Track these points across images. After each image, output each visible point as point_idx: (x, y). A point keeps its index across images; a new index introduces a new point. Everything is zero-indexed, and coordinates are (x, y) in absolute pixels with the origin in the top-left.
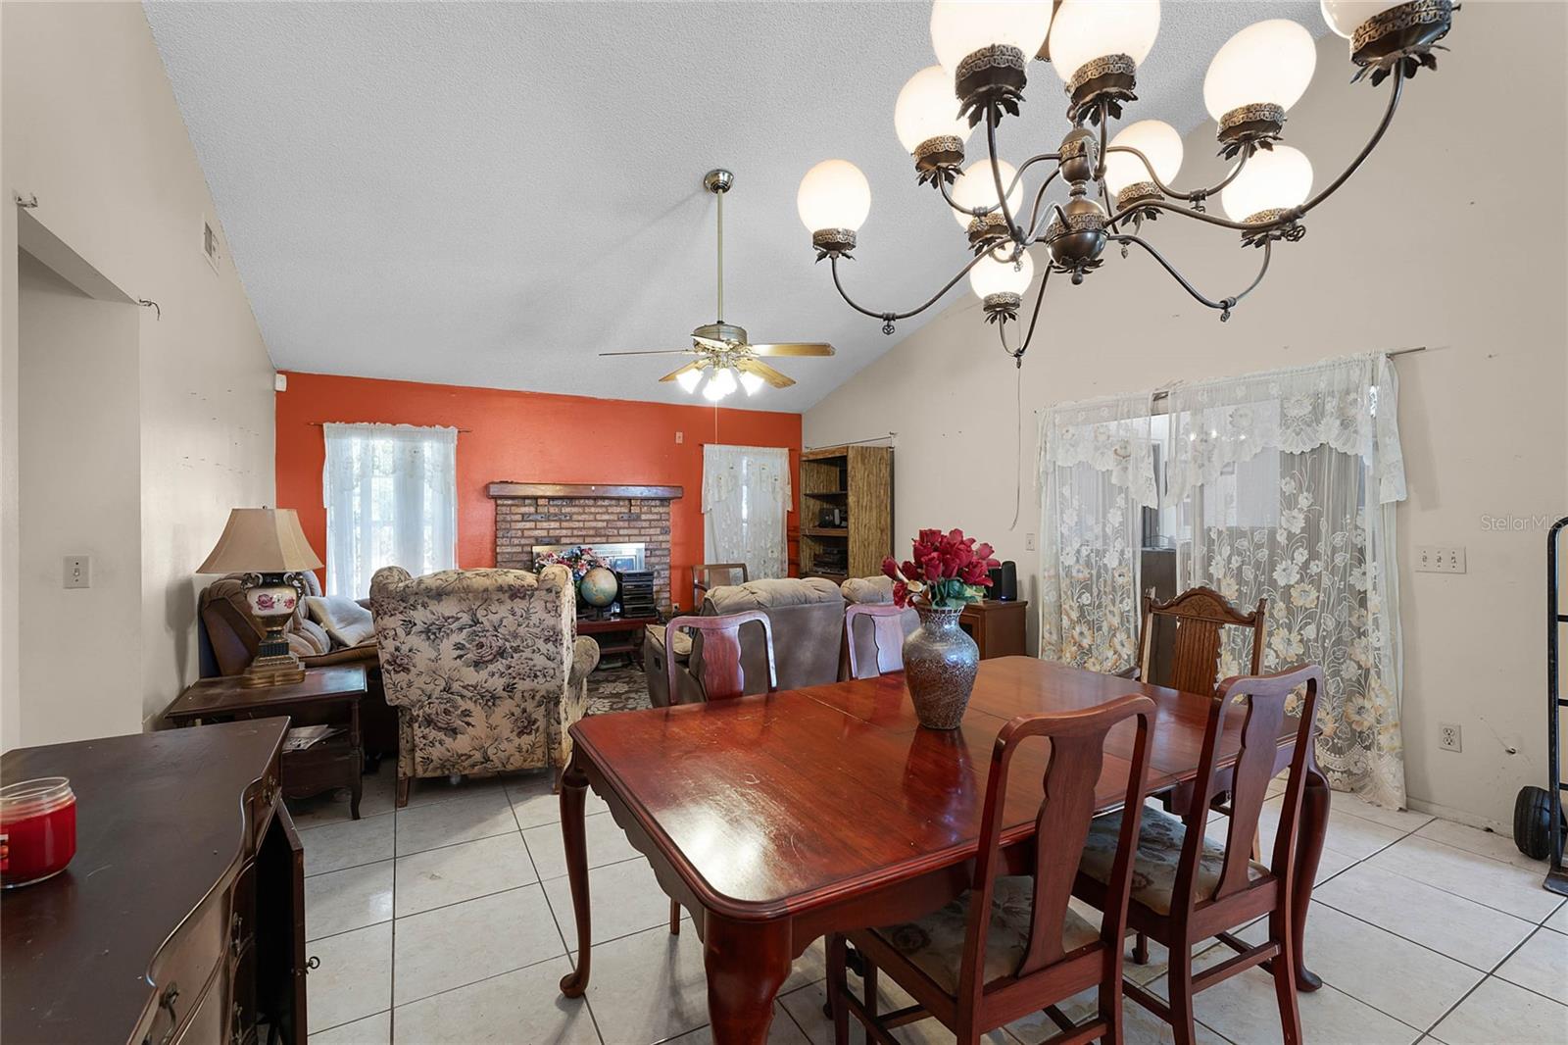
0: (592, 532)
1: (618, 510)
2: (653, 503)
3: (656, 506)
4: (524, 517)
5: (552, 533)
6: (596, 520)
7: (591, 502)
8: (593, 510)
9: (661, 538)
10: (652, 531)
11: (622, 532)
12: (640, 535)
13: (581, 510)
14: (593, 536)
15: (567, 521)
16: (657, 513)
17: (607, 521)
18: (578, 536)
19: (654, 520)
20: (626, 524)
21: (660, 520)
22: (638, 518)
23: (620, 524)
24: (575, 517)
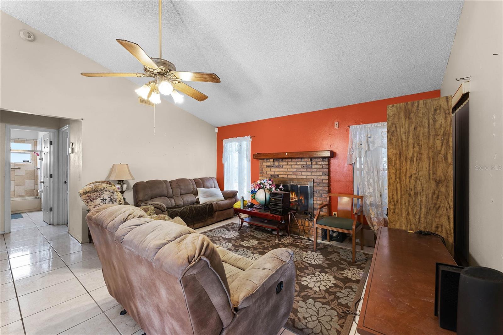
0: (291, 173)
1: (302, 163)
2: (319, 160)
3: (320, 161)
4: (268, 167)
5: (276, 173)
6: (292, 168)
7: (290, 160)
8: (291, 163)
9: (323, 177)
10: (318, 174)
11: (303, 173)
12: (312, 175)
13: (286, 163)
14: (292, 175)
15: (281, 168)
16: (320, 165)
17: (297, 168)
18: (285, 175)
19: (319, 168)
20: (305, 170)
21: (322, 168)
22: (311, 167)
23: (303, 170)
24: (284, 167)
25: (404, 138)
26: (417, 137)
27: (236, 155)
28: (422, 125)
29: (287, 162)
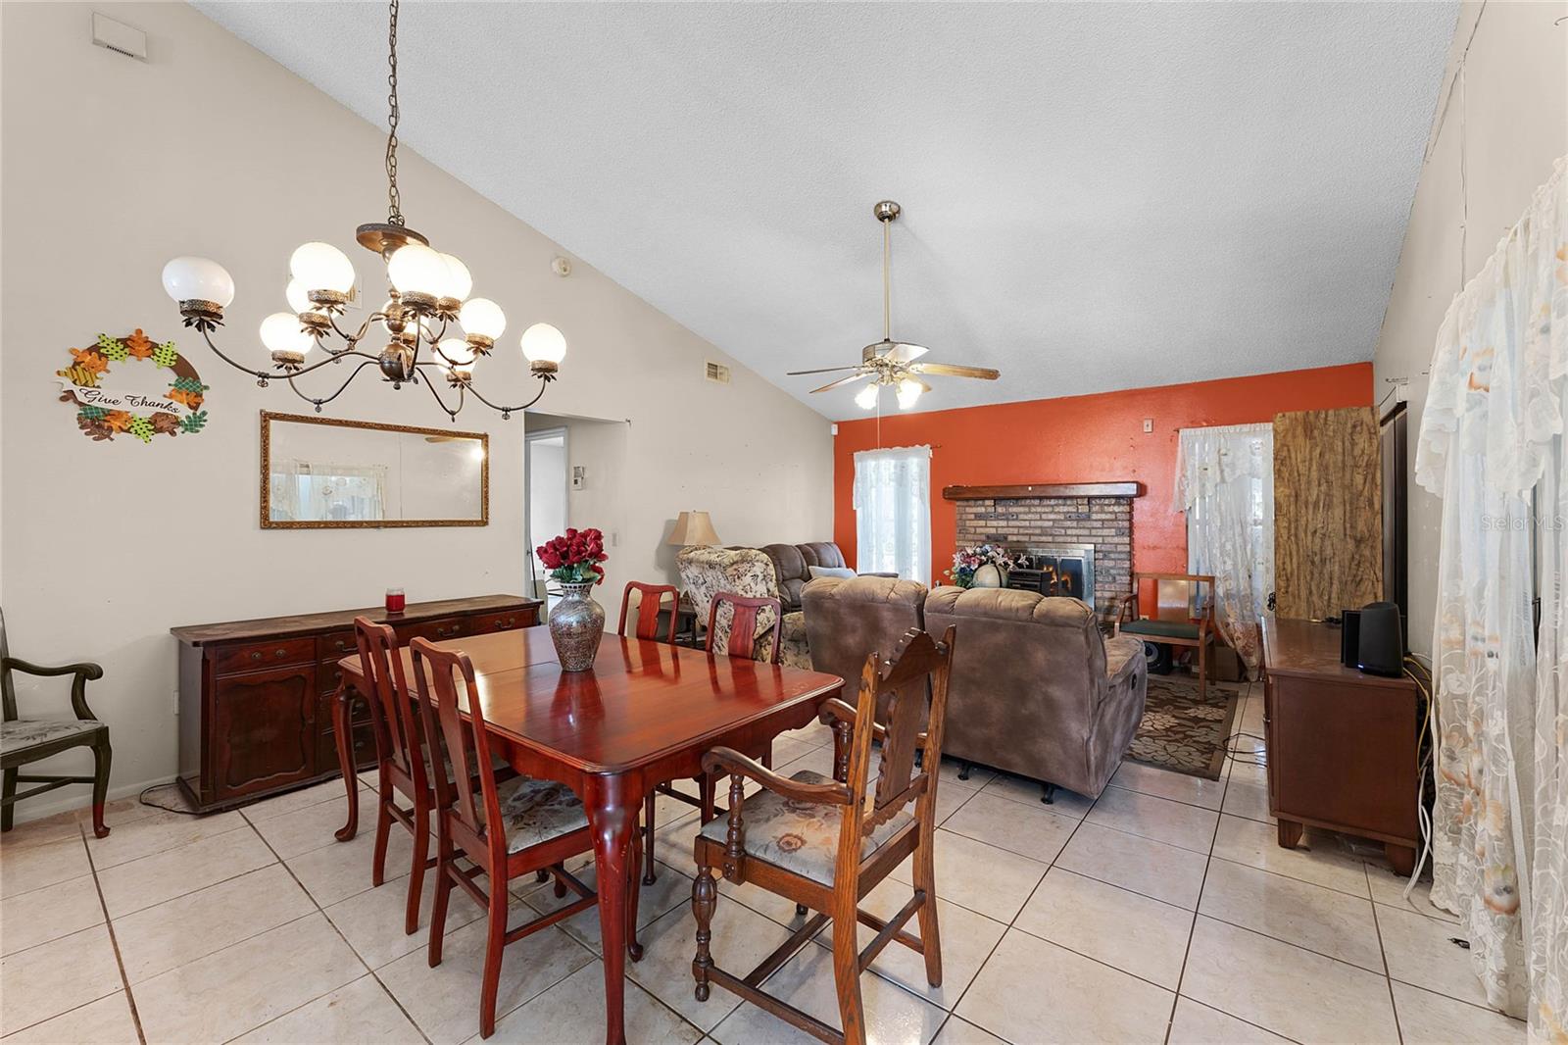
0: (1038, 531)
1: (1066, 509)
2: (1107, 502)
3: (1110, 505)
4: (978, 517)
5: (1000, 531)
6: (1041, 519)
7: (1037, 502)
8: (1039, 509)
9: (1116, 540)
10: (1106, 532)
11: (1069, 532)
12: (1090, 536)
13: (1027, 509)
14: (1040, 535)
15: (1013, 520)
16: (1110, 513)
17: (1054, 520)
18: (1023, 535)
19: (1108, 520)
20: (1075, 524)
21: (1116, 519)
22: (1088, 518)
23: (1069, 523)
24: (1021, 517)
25: (1303, 469)
26: (1324, 468)
27: (889, 491)
28: (1332, 450)
29: (1029, 506)
